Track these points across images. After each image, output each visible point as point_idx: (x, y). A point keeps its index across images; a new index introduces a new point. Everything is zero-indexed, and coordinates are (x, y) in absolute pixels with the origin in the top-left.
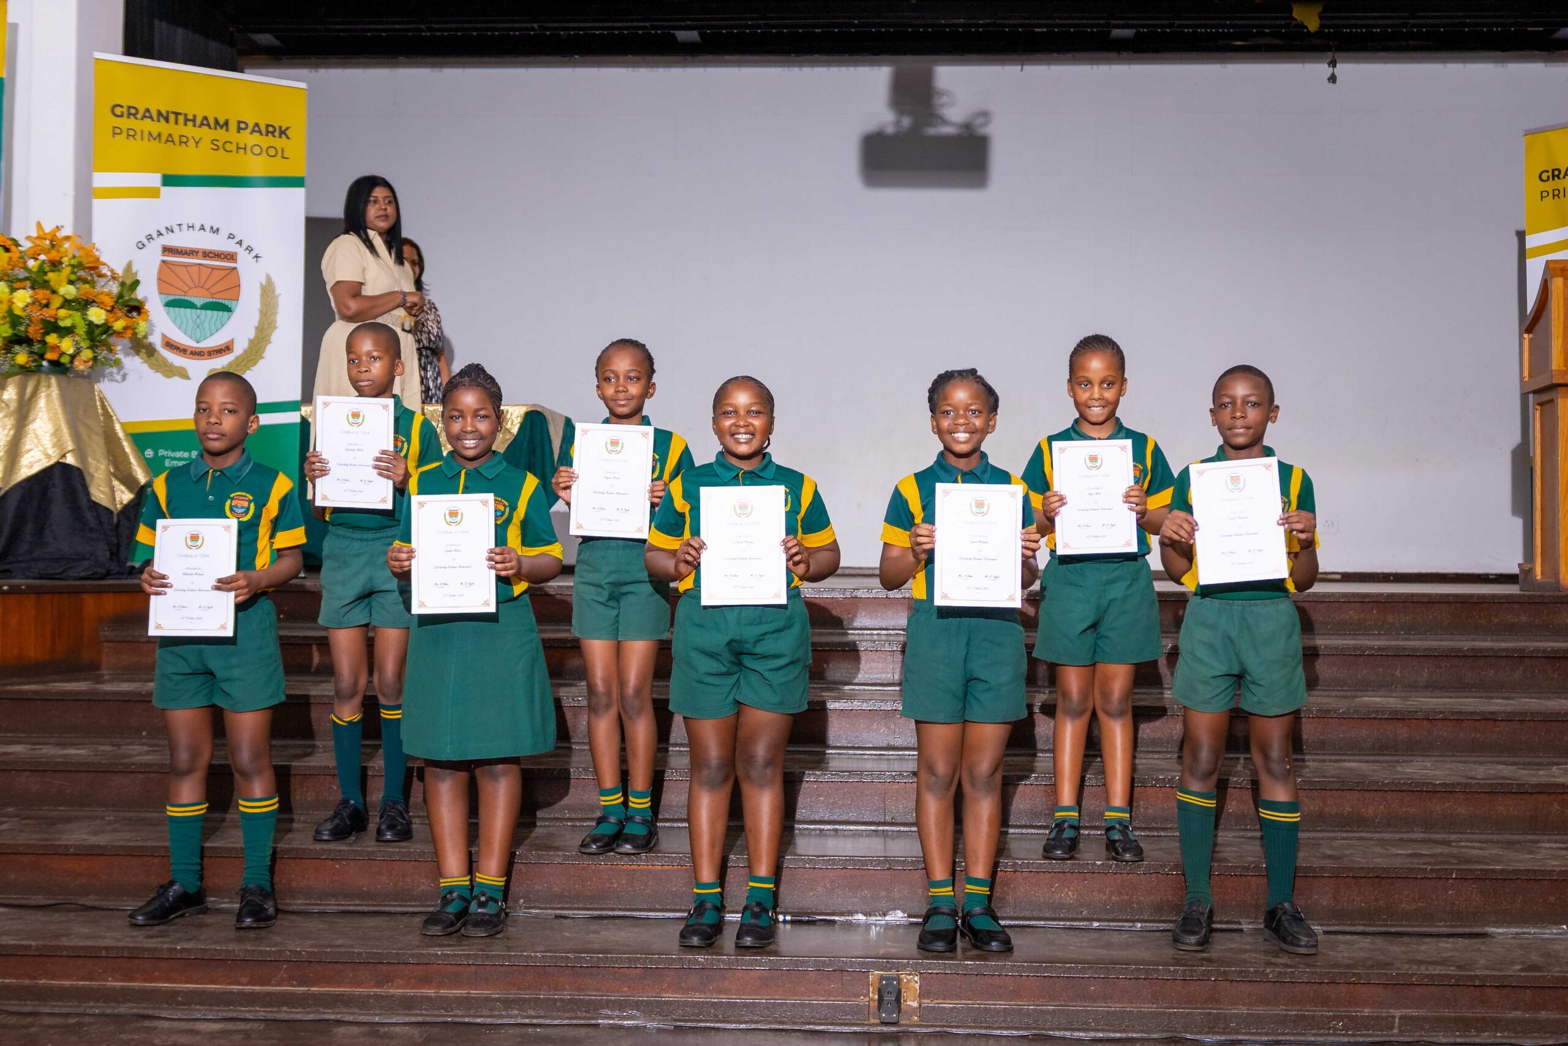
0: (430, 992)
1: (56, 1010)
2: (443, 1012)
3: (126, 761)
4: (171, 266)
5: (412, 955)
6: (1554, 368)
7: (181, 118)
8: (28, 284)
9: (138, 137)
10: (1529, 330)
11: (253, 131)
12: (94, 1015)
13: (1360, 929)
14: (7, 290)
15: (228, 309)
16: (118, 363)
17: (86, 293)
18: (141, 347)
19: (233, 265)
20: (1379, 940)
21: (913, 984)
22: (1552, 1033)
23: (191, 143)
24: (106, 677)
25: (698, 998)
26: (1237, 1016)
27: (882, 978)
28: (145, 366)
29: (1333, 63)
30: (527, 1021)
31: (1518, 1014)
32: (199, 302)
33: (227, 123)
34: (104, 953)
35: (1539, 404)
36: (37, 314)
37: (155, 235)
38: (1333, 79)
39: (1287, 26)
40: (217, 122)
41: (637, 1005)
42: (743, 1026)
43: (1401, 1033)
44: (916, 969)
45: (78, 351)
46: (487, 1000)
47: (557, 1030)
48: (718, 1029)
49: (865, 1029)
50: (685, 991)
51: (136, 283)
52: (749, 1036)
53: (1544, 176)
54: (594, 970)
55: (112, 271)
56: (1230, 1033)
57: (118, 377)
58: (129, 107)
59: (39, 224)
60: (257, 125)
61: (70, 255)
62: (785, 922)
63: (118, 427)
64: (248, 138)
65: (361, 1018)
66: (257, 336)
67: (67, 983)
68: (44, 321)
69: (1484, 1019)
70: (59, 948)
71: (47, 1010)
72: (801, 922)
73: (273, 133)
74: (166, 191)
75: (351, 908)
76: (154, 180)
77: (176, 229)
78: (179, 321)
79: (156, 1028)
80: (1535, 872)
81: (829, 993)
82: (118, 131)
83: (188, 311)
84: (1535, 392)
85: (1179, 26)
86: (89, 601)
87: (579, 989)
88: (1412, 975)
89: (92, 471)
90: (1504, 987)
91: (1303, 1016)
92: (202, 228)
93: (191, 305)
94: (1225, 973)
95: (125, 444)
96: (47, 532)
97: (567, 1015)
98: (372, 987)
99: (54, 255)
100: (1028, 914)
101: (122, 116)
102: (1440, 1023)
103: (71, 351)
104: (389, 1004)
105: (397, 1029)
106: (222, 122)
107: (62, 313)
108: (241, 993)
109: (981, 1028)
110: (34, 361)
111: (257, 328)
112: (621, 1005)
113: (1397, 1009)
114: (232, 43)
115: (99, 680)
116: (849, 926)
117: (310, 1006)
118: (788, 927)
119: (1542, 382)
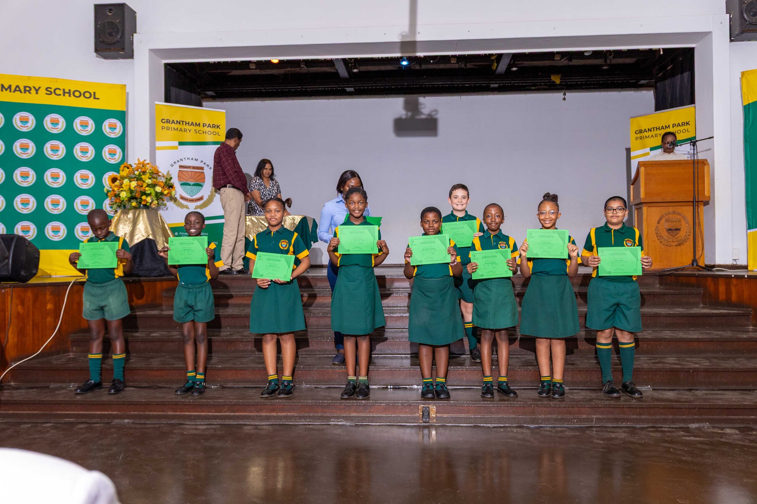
0: (275, 414)
1: (152, 422)
2: (279, 421)
3: (172, 338)
4: (183, 172)
5: (268, 402)
6: (642, 197)
7: (184, 123)
8: (135, 179)
9: (170, 129)
10: (633, 184)
11: (208, 127)
12: (164, 424)
13: (581, 388)
14: (128, 181)
15: (202, 186)
16: (165, 205)
17: (155, 182)
18: (173, 199)
19: (203, 171)
20: (588, 391)
21: (433, 409)
22: (646, 423)
23: (188, 131)
24: (164, 309)
25: (363, 415)
26: (541, 418)
27: (423, 407)
28: (175, 205)
29: (565, 94)
30: (307, 423)
31: (635, 416)
32: (192, 183)
33: (199, 124)
34: (167, 403)
35: (637, 209)
36: (138, 189)
37: (177, 162)
38: (564, 99)
39: (549, 82)
40: (196, 124)
41: (343, 417)
42: (378, 424)
43: (596, 423)
44: (434, 404)
45: (152, 201)
46: (294, 416)
47: (317, 426)
48: (369, 425)
49: (418, 424)
50: (358, 412)
51: (171, 178)
52: (380, 428)
53: (637, 132)
54: (328, 406)
55: (163, 174)
56: (538, 424)
57: (165, 209)
58: (167, 120)
59: (138, 159)
60: (209, 124)
61: (149, 169)
62: (390, 388)
63: (166, 225)
64: (206, 129)
65: (252, 423)
66: (211, 194)
67: (155, 413)
68: (141, 192)
69: (623, 419)
70: (152, 402)
71: (149, 422)
72: (396, 388)
73: (215, 127)
74: (181, 147)
75: (248, 386)
76: (176, 143)
77: (184, 159)
78: (185, 190)
79: (185, 428)
80: (639, 368)
81: (406, 413)
82: (163, 128)
83: (188, 186)
84: (635, 205)
85: (514, 83)
86: (159, 285)
87: (324, 412)
88: (599, 404)
89: (158, 240)
90: (630, 408)
91: (563, 418)
92: (192, 159)
93: (189, 185)
94: (537, 404)
95: (169, 231)
96: (144, 261)
97: (320, 421)
98: (256, 413)
99: (143, 169)
100: (471, 384)
101: (165, 122)
102: (609, 420)
103: (150, 201)
104: (261, 418)
105: (264, 427)
106: (198, 124)
107: (147, 189)
108: (213, 416)
109: (456, 423)
110: (138, 205)
111: (211, 192)
112: (338, 418)
113: (594, 415)
114: (199, 94)
115: (162, 310)
116: (412, 389)
117: (235, 419)
118: (392, 390)
119: (638, 201)
